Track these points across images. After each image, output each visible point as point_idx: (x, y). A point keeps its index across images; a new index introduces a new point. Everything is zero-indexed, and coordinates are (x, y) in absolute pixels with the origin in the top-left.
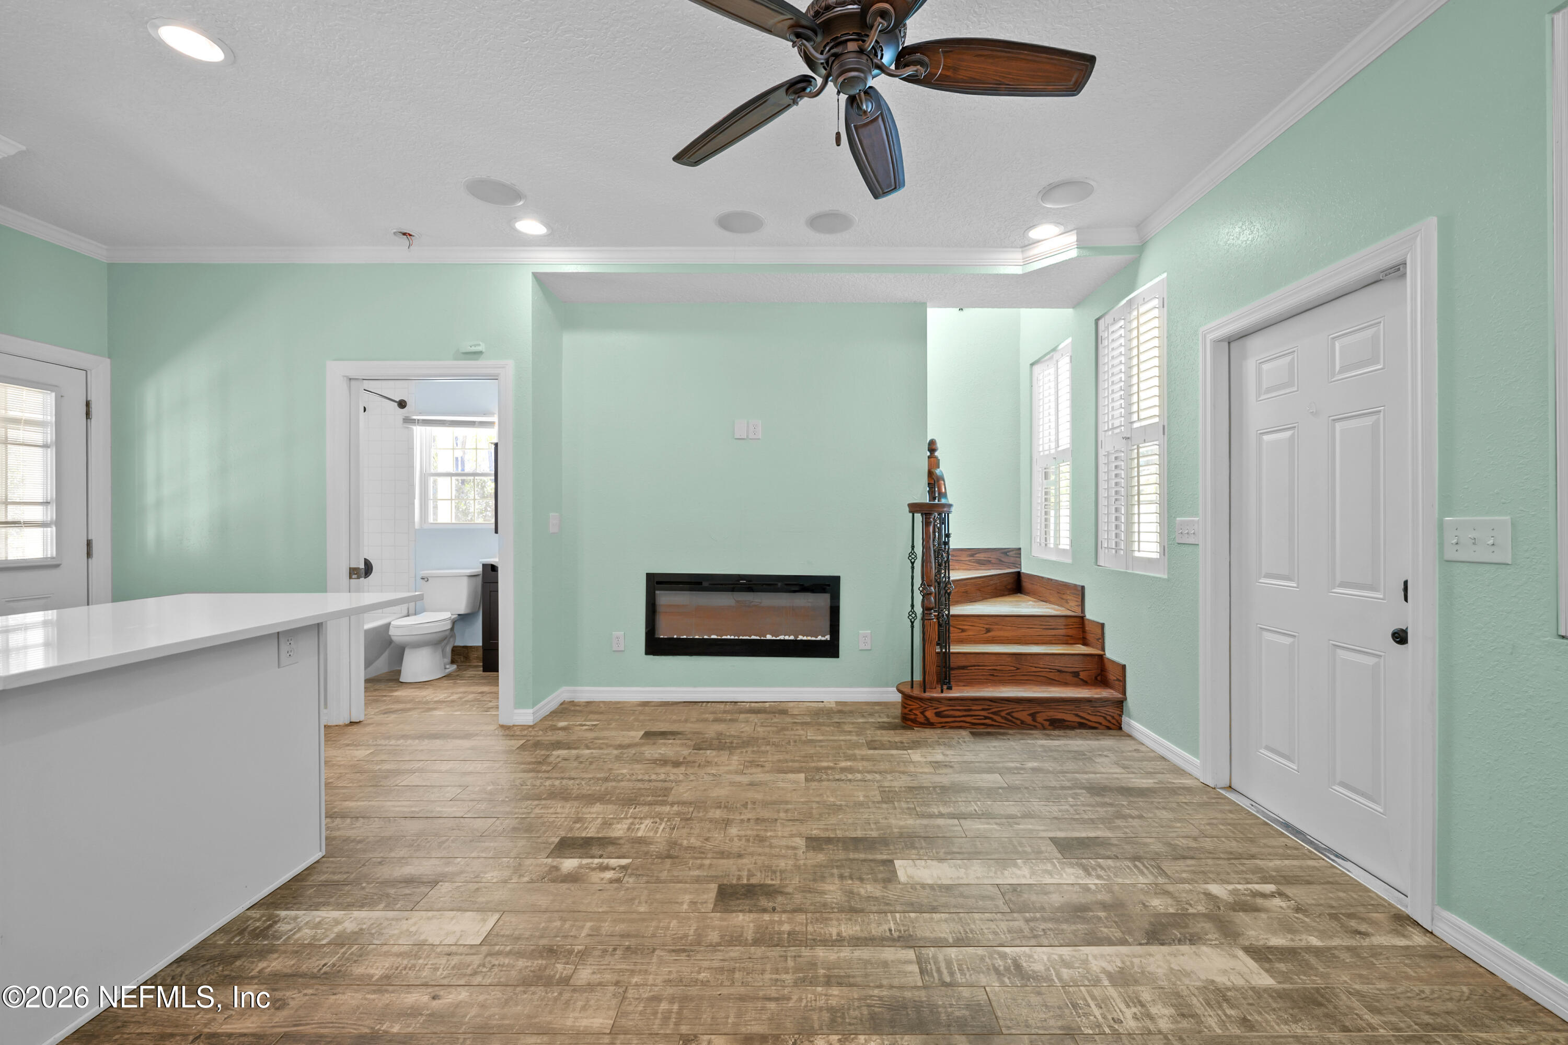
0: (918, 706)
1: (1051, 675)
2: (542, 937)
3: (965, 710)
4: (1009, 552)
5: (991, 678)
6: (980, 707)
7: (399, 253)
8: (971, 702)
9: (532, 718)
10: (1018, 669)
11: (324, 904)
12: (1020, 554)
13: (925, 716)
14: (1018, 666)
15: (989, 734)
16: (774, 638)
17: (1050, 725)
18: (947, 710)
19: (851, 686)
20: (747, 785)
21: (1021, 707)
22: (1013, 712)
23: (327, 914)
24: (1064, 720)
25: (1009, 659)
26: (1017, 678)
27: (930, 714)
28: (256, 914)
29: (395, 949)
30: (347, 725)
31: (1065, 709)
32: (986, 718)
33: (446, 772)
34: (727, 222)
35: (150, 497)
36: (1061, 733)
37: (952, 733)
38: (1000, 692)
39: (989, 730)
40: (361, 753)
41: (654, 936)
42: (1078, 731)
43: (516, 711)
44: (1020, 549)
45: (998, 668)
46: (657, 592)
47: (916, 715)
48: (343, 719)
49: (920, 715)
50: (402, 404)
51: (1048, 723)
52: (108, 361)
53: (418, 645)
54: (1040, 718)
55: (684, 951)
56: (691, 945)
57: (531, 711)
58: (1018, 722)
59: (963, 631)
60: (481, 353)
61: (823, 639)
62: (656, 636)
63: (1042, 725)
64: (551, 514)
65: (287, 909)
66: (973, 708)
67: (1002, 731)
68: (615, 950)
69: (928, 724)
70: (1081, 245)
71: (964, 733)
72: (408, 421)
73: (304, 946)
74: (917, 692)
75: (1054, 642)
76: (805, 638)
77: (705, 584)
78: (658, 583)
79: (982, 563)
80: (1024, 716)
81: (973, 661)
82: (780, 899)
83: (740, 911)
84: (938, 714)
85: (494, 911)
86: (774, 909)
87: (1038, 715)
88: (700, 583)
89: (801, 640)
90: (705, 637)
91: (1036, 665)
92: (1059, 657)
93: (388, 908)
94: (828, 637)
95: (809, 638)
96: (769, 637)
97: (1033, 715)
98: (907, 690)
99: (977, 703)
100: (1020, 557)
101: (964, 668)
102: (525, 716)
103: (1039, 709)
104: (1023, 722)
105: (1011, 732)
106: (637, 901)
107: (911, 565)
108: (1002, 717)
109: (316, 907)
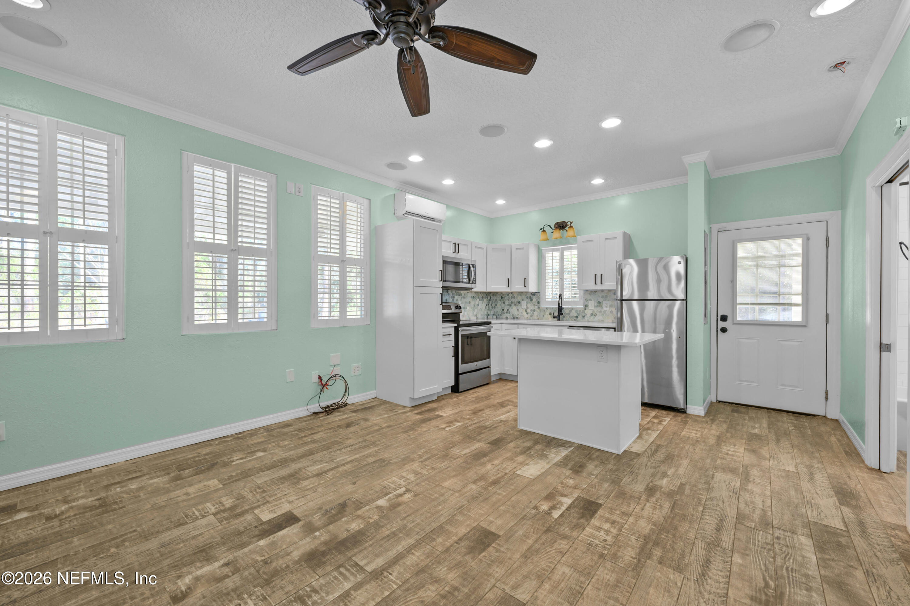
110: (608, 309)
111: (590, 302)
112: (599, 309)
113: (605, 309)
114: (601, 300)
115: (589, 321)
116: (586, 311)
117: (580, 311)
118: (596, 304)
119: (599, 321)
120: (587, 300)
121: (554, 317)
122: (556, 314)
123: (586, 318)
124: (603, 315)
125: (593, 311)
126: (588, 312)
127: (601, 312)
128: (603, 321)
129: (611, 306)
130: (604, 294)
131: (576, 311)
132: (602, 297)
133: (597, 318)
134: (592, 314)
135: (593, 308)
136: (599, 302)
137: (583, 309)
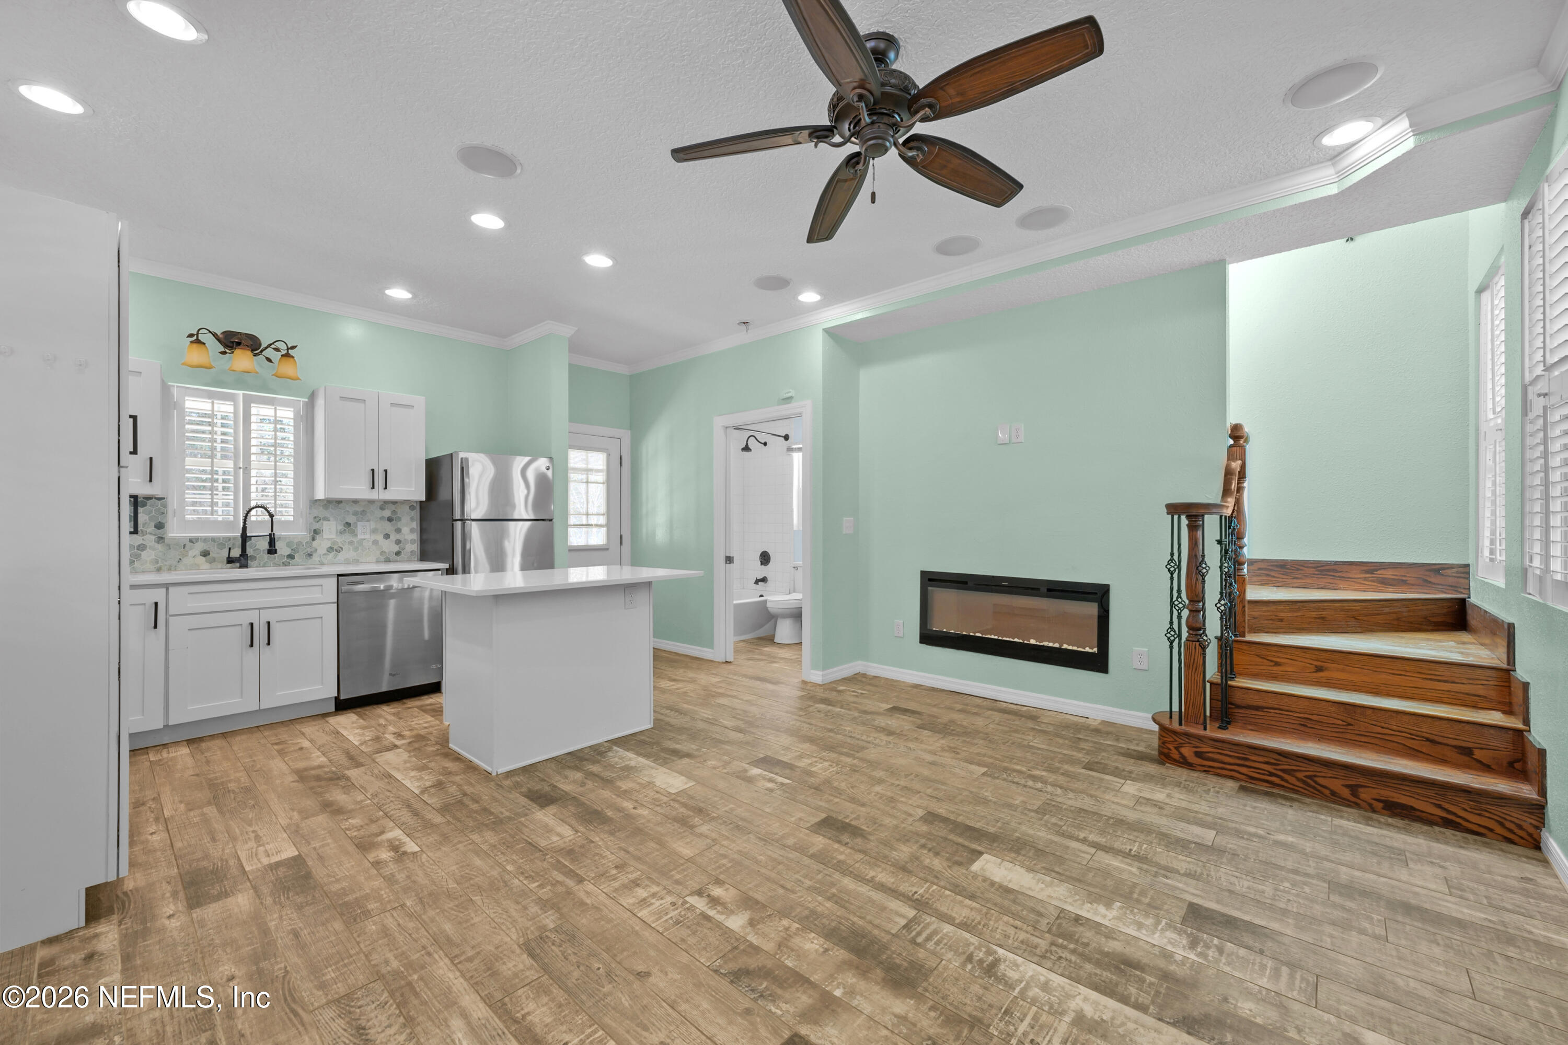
0: (1172, 739)
1: (1410, 743)
2: (703, 802)
3: (1239, 758)
4: (1444, 569)
5: (1302, 728)
6: (1261, 759)
7: (742, 337)
8: (1247, 750)
9: (821, 679)
10: (1349, 724)
11: (632, 750)
12: (1468, 573)
13: (1181, 753)
14: (1349, 720)
15: (1267, 794)
16: (1038, 643)
17: (1383, 808)
18: (1213, 753)
19: (1122, 708)
20: (928, 763)
21: (1331, 773)
22: (1315, 776)
23: (630, 755)
24: (1413, 808)
25: (1333, 709)
26: (1348, 736)
27: (1187, 752)
28: (606, 745)
29: (640, 781)
30: (723, 663)
31: (1418, 794)
32: (1271, 774)
33: (747, 701)
34: (944, 249)
35: (644, 511)
36: (1400, 822)
37: (1212, 781)
38: (1297, 746)
39: (1275, 791)
40: (715, 680)
41: (758, 826)
42: (1437, 829)
43: (812, 671)
44: (1468, 566)
45: (1314, 717)
46: (930, 588)
47: (1170, 749)
48: (721, 658)
49: (1174, 751)
50: (786, 438)
51: (1381, 805)
52: (629, 432)
53: (785, 616)
54: (1365, 794)
55: (765, 841)
56: (773, 840)
57: (821, 673)
58: (1327, 792)
59: (1277, 664)
60: (791, 397)
61: (1090, 651)
62: (929, 627)
63: (1370, 805)
64: (845, 519)
65: (618, 747)
66: (1253, 758)
67: (1295, 796)
68: (731, 824)
69: (1184, 763)
70: (1418, 129)
71: (1231, 784)
72: (790, 449)
73: (610, 765)
74: (1175, 725)
75: (1446, 700)
76: (1070, 648)
77: (970, 584)
78: (930, 580)
79: (1385, 583)
80: (1337, 785)
81: (1271, 702)
82: (859, 840)
83: (823, 836)
84: (1199, 755)
85: (695, 780)
86: (847, 844)
87: (1361, 790)
88: (966, 583)
89: (1066, 650)
90: (971, 634)
91: (1383, 725)
92: (1429, 720)
93: (654, 761)
94: (1095, 650)
95: (1075, 648)
96: (1033, 642)
97: (1354, 789)
98: (1166, 722)
99: (1257, 752)
100: (1468, 578)
101: (1257, 708)
102: (817, 677)
103: (1362, 781)
104: (1333, 793)
105: (1308, 800)
106: (768, 805)
107: (1170, 575)
108: (1298, 779)
109: (628, 750)
110: (367, 536)
111: (325, 523)
112: (347, 537)
113: (360, 536)
114: (351, 519)
115: (323, 564)
116: (315, 544)
117: (299, 543)
118: (341, 527)
119: (347, 562)
120: (317, 519)
121: (230, 561)
122: (236, 553)
123: (316, 558)
124: (356, 549)
125: (335, 543)
126: (321, 545)
127: (351, 543)
128: (356, 562)
129: (374, 531)
130: (358, 508)
131: (289, 545)
132: (355, 514)
133: (341, 557)
134: (330, 549)
135: (333, 536)
136: (348, 524)
137: (309, 539)
